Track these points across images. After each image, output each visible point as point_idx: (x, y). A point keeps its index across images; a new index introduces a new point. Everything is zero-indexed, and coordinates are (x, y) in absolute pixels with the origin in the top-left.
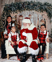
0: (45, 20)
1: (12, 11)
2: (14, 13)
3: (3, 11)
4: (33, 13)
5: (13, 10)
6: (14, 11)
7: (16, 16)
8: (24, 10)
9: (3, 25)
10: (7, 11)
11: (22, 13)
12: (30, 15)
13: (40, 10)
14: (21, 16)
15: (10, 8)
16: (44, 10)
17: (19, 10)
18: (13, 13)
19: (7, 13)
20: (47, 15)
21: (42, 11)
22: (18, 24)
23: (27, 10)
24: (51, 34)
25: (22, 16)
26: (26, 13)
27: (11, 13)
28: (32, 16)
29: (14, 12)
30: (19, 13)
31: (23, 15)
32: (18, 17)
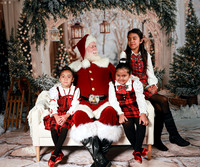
0: (151, 36)
1: (49, 11)
2: (55, 18)
3: (21, 12)
4: (116, 14)
5: (52, 7)
6: (56, 11)
7: (62, 26)
8: (87, 6)
9: (25, 54)
10: (35, 11)
11: (82, 16)
12: (104, 23)
13: (136, 5)
14: (77, 26)
15: (43, 3)
16: (149, 7)
17: (72, 7)
18: (52, 17)
19: (34, 18)
20: (160, 21)
21: (143, 10)
22: (70, 50)
23: (95, 6)
24: (170, 82)
25: (82, 28)
26: (94, 18)
27: (48, 17)
28: (113, 27)
29: (57, 16)
30: (70, 17)
31: (83, 24)
32: (69, 29)
